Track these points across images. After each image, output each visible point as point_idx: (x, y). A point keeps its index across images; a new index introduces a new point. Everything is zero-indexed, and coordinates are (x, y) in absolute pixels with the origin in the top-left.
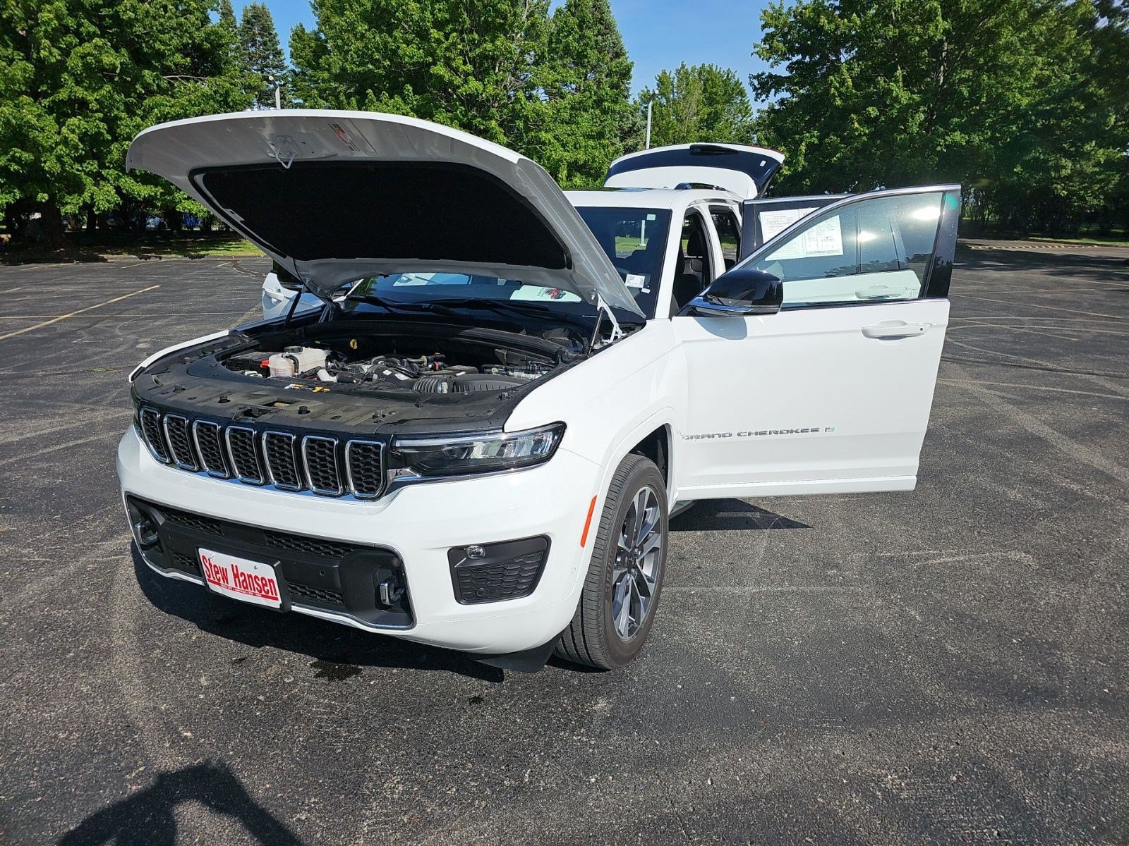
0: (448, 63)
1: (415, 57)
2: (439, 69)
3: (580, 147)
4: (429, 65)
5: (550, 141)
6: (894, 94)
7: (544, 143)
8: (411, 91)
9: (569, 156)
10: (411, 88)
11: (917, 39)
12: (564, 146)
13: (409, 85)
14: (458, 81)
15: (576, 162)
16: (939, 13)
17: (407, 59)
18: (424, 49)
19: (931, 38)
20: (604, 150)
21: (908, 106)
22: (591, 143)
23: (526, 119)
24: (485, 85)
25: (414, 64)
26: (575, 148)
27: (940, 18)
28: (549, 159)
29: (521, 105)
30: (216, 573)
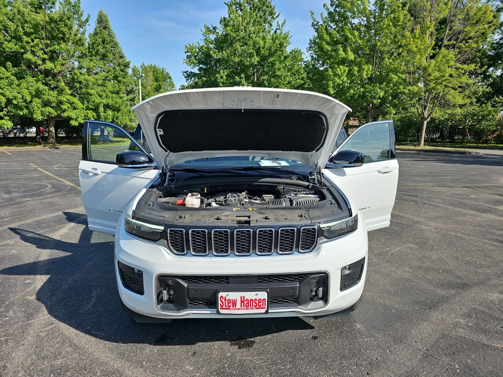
0: (33, 53)
1: (13, 49)
2: (29, 56)
3: (109, 97)
4: (23, 54)
5: (94, 94)
6: (242, 83)
7: (91, 95)
8: (11, 65)
9: (105, 101)
10: (11, 64)
11: (249, 63)
12: (100, 96)
13: (9, 62)
14: (40, 62)
15: (108, 104)
16: (255, 54)
17: (8, 49)
18: (18, 45)
19: (253, 63)
20: (122, 99)
22: (115, 95)
23: (80, 83)
24: (55, 65)
25: (12, 52)
26: (107, 97)
27: (255, 56)
28: (93, 102)
29: (78, 76)
30: (228, 303)
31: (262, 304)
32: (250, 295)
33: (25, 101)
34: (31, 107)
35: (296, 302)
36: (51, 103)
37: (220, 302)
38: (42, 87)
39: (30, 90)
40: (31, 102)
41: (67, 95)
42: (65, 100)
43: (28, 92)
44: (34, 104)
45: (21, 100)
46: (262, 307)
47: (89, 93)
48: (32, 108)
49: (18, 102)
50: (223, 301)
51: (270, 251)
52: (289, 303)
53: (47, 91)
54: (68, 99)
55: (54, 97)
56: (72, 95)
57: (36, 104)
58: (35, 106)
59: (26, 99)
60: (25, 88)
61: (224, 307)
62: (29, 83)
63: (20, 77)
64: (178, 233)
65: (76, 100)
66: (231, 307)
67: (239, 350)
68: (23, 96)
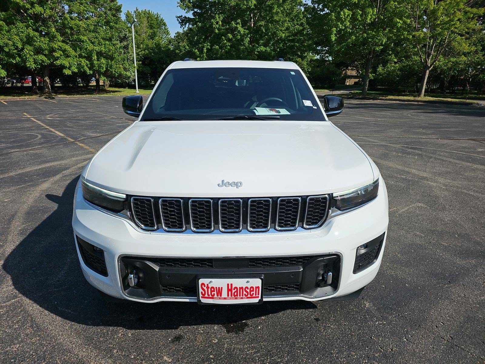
3: (102, 44)
5: (86, 40)
6: (239, 29)
7: (83, 42)
9: (97, 48)
11: (245, 7)
12: (93, 43)
14: (28, 6)
15: (101, 52)
19: (250, 7)
20: (115, 47)
21: (244, 34)
22: (107, 42)
23: (71, 28)
24: (44, 9)
26: (99, 45)
28: (86, 49)
29: (68, 21)
30: (211, 291)
31: (254, 292)
32: (239, 283)
33: (17, 48)
34: (23, 55)
35: (298, 289)
36: (43, 51)
37: (201, 290)
38: (32, 33)
39: (21, 37)
40: (23, 49)
41: (59, 41)
42: (56, 47)
43: (19, 38)
44: (26, 52)
45: (12, 48)
46: (254, 296)
47: (81, 39)
48: (25, 56)
49: (10, 50)
50: (205, 288)
51: (266, 226)
52: (289, 290)
53: (38, 38)
54: (60, 46)
55: (45, 44)
56: (63, 41)
57: (28, 52)
58: (27, 53)
59: (17, 46)
60: (15, 35)
61: (206, 296)
62: (19, 29)
63: (9, 22)
64: (145, 203)
65: (67, 47)
66: (216, 296)
67: (228, 335)
68: (14, 43)
